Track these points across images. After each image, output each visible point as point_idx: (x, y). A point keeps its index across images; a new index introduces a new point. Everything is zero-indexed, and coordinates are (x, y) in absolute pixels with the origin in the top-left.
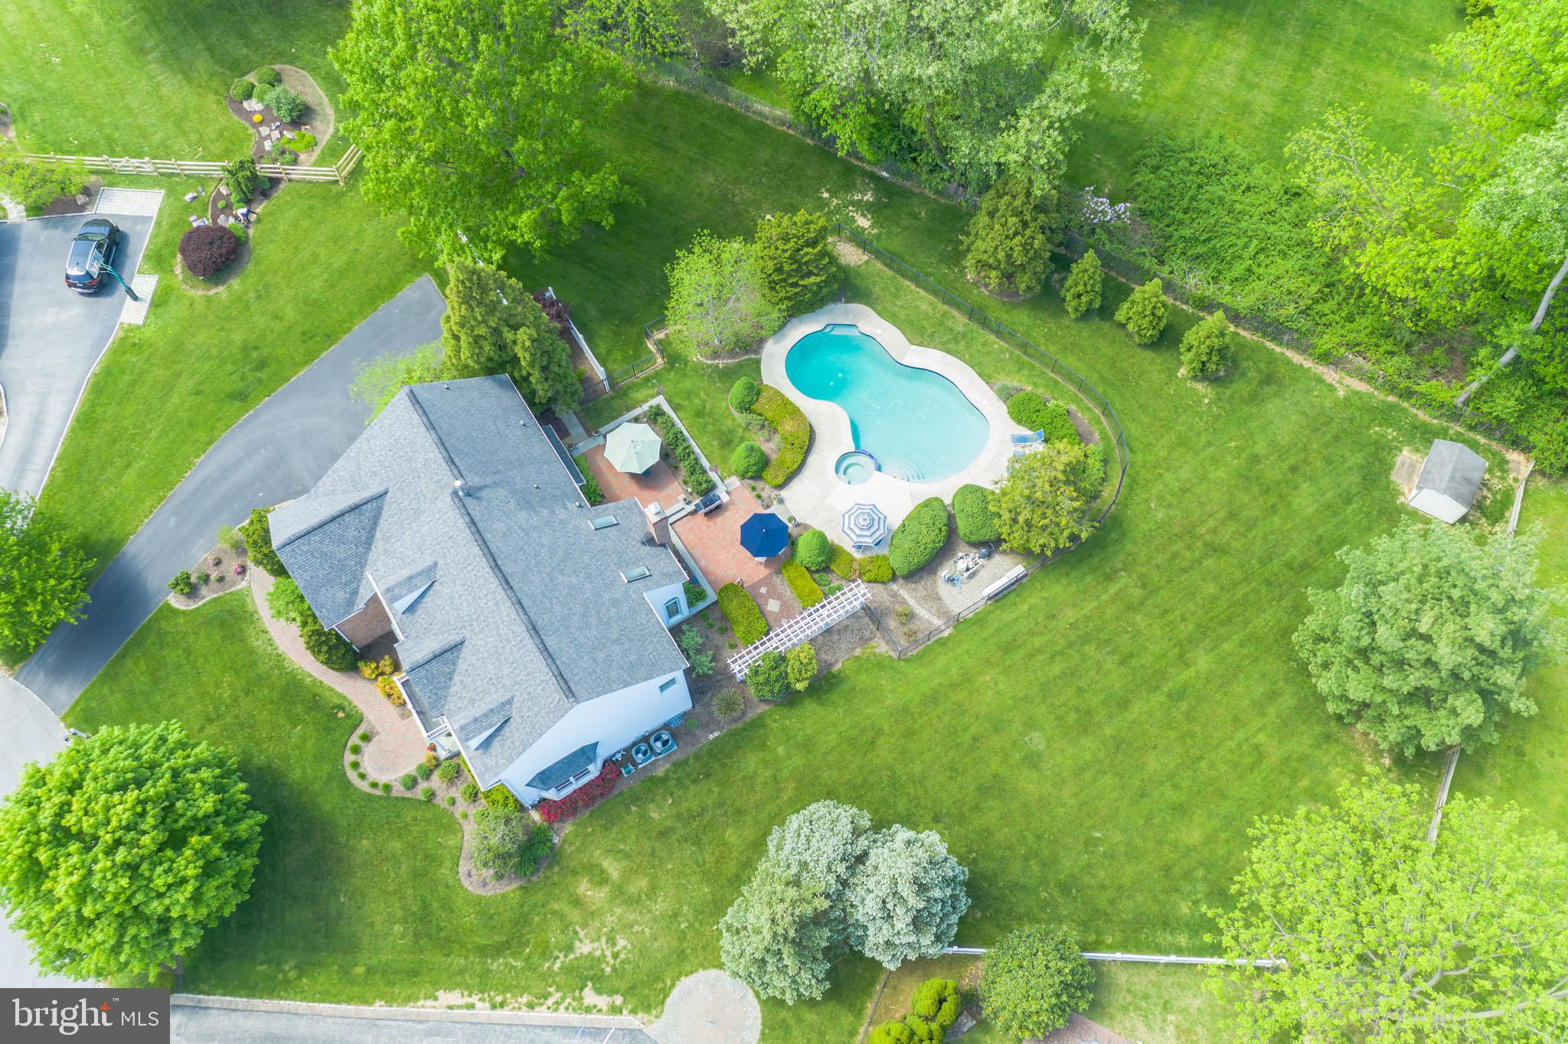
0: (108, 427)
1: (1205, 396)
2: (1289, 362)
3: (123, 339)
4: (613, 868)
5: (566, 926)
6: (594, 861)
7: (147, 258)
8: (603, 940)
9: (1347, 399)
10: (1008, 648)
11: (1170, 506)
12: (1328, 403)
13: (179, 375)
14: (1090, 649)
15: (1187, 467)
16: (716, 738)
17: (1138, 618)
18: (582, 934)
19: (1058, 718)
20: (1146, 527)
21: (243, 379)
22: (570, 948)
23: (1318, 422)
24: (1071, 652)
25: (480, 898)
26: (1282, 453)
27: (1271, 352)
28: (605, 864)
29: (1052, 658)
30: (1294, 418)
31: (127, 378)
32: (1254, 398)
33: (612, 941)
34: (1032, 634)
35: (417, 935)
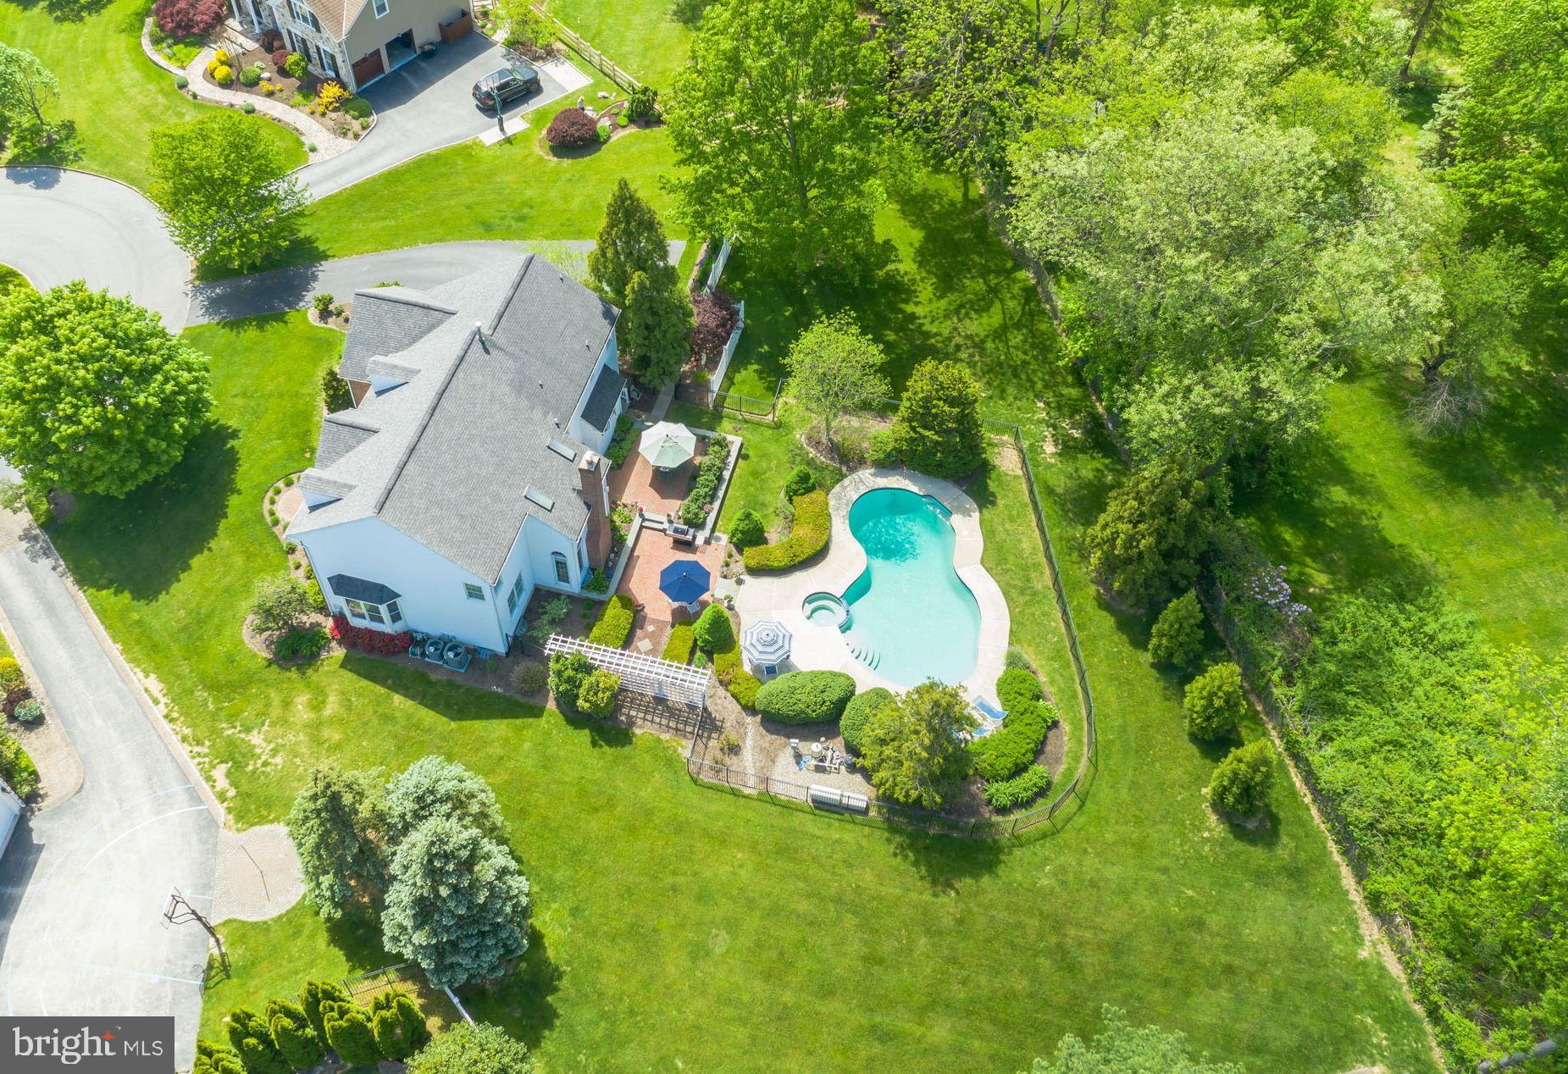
0: (400, 189)
1: (1210, 831)
2: (1336, 878)
3: (467, 147)
4: (332, 707)
5: (262, 714)
6: (327, 690)
7: (537, 112)
8: (272, 746)
9: (1364, 963)
10: (784, 851)
11: (1064, 883)
12: (1337, 948)
13: (472, 190)
14: (850, 921)
15: (1118, 869)
16: (496, 693)
17: (923, 940)
18: (266, 728)
19: (758, 944)
20: (1018, 876)
21: (502, 218)
22: (248, 730)
23: (1306, 953)
24: (831, 907)
25: (242, 642)
26: (1234, 945)
27: (1325, 853)
28: (332, 699)
29: (809, 896)
30: (1283, 929)
31: (443, 170)
32: (1261, 877)
33: (275, 752)
34: (815, 859)
35: (185, 629)
